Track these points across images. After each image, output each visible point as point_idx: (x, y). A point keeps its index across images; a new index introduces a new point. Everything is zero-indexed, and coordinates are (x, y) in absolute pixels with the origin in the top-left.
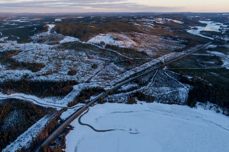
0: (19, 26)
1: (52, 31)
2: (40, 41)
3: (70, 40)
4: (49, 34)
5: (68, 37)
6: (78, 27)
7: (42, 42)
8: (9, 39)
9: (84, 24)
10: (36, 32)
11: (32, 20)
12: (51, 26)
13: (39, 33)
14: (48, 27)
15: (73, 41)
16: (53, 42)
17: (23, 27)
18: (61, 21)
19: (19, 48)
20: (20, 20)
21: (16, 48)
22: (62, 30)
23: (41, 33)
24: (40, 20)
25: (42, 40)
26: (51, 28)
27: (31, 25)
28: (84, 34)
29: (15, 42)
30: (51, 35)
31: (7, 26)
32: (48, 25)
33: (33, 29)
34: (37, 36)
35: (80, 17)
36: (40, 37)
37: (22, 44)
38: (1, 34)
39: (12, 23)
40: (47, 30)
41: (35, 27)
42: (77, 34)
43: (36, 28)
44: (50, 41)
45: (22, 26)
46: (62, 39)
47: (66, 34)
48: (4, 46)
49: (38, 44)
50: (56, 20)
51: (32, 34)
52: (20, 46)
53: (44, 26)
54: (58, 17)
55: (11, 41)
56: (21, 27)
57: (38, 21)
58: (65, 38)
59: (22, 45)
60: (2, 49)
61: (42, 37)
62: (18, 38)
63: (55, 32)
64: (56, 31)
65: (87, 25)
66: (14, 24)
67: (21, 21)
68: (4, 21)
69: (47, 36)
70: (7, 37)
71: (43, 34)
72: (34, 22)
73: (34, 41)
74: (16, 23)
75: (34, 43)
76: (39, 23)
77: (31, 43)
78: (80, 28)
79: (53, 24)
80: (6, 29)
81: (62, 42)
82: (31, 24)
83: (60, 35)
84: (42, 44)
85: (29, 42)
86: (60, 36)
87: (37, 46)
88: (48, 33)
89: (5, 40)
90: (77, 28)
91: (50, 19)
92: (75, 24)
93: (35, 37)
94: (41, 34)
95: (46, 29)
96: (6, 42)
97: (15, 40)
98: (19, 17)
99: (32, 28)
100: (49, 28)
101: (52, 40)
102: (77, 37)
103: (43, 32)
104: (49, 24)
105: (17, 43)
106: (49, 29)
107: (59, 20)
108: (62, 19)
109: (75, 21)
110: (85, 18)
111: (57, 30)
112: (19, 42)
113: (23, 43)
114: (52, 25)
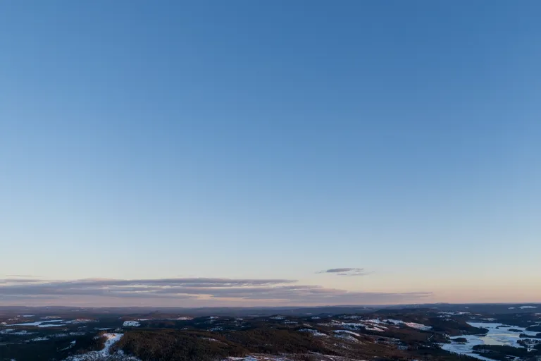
0: (35, 336)
1: (113, 349)
4: (104, 355)
6: (176, 340)
9: (191, 335)
10: (74, 351)
11: (70, 322)
12: (113, 338)
13: (81, 354)
14: (105, 339)
17: (44, 339)
18: (138, 325)
20: (40, 323)
22: (138, 346)
23: (86, 353)
24: (87, 324)
26: (112, 342)
27: (64, 335)
28: (191, 358)
30: (111, 358)
31: (7, 338)
32: (105, 335)
33: (69, 345)
35: (185, 318)
39: (20, 329)
40: (100, 347)
41: (72, 338)
43: (74, 342)
45: (43, 336)
50: (126, 323)
51: (63, 357)
53: (96, 338)
54: (132, 316)
56: (39, 339)
57: (82, 325)
63: (121, 352)
64: (123, 349)
65: (199, 336)
66: (23, 333)
67: (42, 324)
68: (3, 326)
71: (92, 356)
72: (73, 328)
74: (28, 329)
76: (83, 331)
78: (183, 344)
79: (118, 332)
80: (2, 344)
82: (64, 332)
83: (133, 358)
86: (131, 360)
88: (104, 353)
90: (175, 343)
91: (112, 321)
92: (172, 333)
94: (84, 357)
95: (99, 345)
98: (39, 315)
99: (66, 341)
100: (107, 342)
103: (90, 350)
104: (108, 332)
106: (107, 345)
107: (133, 323)
108: (140, 322)
109: (170, 327)
110: (196, 320)
111: (127, 346)
114: (116, 334)
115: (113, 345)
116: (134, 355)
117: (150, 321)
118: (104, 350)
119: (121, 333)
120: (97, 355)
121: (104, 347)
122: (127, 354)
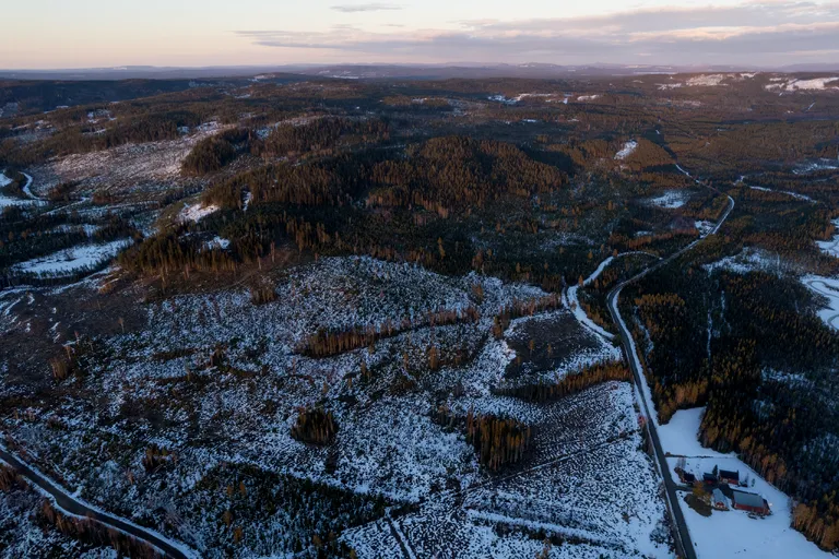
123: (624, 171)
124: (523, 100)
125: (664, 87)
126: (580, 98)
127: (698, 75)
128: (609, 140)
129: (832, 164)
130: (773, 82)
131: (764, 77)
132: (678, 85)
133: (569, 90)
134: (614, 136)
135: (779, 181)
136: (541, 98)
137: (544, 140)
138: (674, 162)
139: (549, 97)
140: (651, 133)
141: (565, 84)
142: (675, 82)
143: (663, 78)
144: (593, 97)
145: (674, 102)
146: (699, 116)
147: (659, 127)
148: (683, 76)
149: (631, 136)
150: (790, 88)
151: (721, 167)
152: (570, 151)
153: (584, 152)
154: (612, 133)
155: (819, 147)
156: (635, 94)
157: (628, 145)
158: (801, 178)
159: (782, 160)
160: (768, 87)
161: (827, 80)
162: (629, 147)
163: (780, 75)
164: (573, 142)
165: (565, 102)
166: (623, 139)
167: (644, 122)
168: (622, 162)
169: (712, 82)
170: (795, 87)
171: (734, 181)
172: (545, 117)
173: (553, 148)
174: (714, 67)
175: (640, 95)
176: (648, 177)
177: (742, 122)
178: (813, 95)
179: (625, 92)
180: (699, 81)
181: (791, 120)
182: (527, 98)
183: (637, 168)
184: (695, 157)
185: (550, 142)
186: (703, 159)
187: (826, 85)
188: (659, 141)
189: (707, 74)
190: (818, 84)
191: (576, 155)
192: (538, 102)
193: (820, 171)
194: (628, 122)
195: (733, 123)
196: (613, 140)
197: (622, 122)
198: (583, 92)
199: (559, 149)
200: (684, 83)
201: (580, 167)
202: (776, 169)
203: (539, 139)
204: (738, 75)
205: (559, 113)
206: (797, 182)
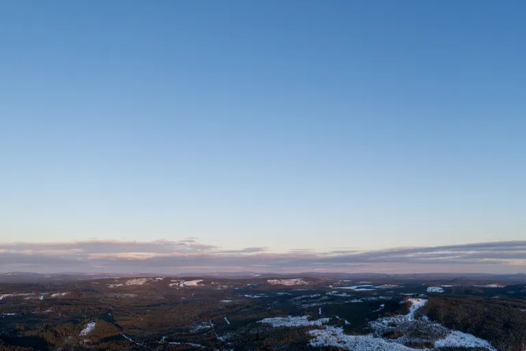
0: (352, 298)
1: (418, 315)
2: (388, 335)
3: (463, 343)
4: (410, 320)
5: (459, 333)
6: (486, 310)
7: (392, 336)
8: (330, 324)
9: (504, 305)
10: (383, 314)
11: (379, 287)
12: (417, 303)
13: (389, 316)
14: (411, 303)
15: (473, 345)
16: (417, 340)
17: (359, 301)
18: (441, 291)
19: (345, 343)
20: (356, 287)
21: (339, 342)
22: (442, 313)
23: (393, 316)
24: (395, 289)
25: (392, 333)
26: (417, 307)
27: (374, 298)
28: (507, 332)
29: (339, 330)
30: (416, 323)
31: (333, 298)
32: (409, 300)
33: (378, 308)
34: (385, 321)
35: (495, 286)
36: (390, 324)
37: (351, 336)
38: (320, 313)
39: (341, 291)
40: (406, 312)
41: (381, 302)
42: (485, 329)
43: (383, 305)
44: (411, 336)
45: (358, 299)
46: (442, 336)
47: (452, 325)
48: (319, 335)
49: (383, 341)
50: (429, 289)
51: (374, 318)
52: (346, 340)
53: (401, 302)
54: (435, 282)
55: (332, 328)
56: (356, 301)
57: (389, 290)
58: (451, 335)
59: (352, 338)
60: (316, 341)
61: (393, 325)
62: (346, 322)
63: (425, 318)
64: (428, 315)
65: (515, 307)
66: (344, 295)
67: (357, 288)
68: (330, 288)
69: (406, 324)
70: (328, 319)
71: (398, 319)
72: (381, 292)
73: (376, 333)
74: (348, 292)
75: (375, 336)
76: (390, 295)
77: (369, 337)
78: (494, 315)
79: (422, 298)
80: (329, 303)
81: (440, 343)
82: (375, 296)
83: (438, 325)
84: (391, 342)
85: (365, 333)
86: (436, 327)
87: (380, 345)
88: (409, 318)
89: (323, 324)
90: (485, 313)
91: (417, 286)
92: (477, 301)
93: (379, 324)
94: (392, 319)
95: (404, 309)
96: (325, 328)
97: (340, 327)
98: (355, 280)
99: (377, 304)
100: (412, 307)
101: (416, 336)
102: (483, 337)
103: (397, 314)
104: (413, 297)
105: (343, 332)
106: (412, 310)
107: (437, 289)
108: (444, 288)
109: (477, 294)
110: (510, 288)
111: (431, 312)
112: (348, 331)
113: (353, 335)
114: (420, 300)
115: (418, 310)
116: (439, 322)
117: (454, 287)
118: (409, 315)
119: (425, 298)
120: (403, 319)
121: (409, 312)
122: (432, 321)
123: (87, 343)
124: (4, 299)
125: (112, 286)
126: (54, 295)
127: (132, 278)
128: (75, 322)
129: (207, 325)
130: (173, 282)
131: (168, 280)
132: (121, 285)
133: (45, 291)
134: (79, 320)
135: (184, 338)
136: (21, 297)
137: (22, 328)
138: (121, 333)
139: (28, 296)
140: (105, 315)
141: (42, 286)
142: (118, 283)
143: (111, 281)
144: (63, 294)
145: (118, 295)
146: (135, 303)
147: (110, 311)
148: (124, 279)
149: (91, 318)
150: (182, 285)
151: (150, 334)
152: (44, 334)
153: (56, 334)
154: (77, 317)
155: (200, 317)
156: (93, 291)
157: (89, 325)
158: (194, 334)
159: (183, 325)
160: (171, 285)
161: (198, 281)
162: (90, 327)
163: (176, 278)
164: (47, 327)
165: (42, 298)
166: (86, 321)
167: (100, 309)
168: (85, 337)
169: (141, 283)
170: (184, 285)
171: (159, 340)
172: (24, 311)
173: (29, 333)
174: (141, 274)
175: (97, 292)
176: (104, 345)
177: (159, 305)
178: (192, 289)
179: (85, 290)
180: (134, 282)
181: (185, 303)
182: (8, 297)
183: (96, 340)
184: (135, 328)
185: (27, 329)
186: (140, 329)
187: (198, 283)
188: (111, 320)
189: (137, 278)
190: (194, 283)
191: (49, 337)
192: (19, 299)
193: (203, 330)
194: (89, 309)
195: (155, 305)
196: (78, 323)
197: (85, 310)
198: (55, 291)
199: (34, 333)
200: (124, 283)
201: (53, 345)
202: (181, 331)
203: (18, 327)
204: (154, 278)
205: (36, 307)
206: (193, 337)
